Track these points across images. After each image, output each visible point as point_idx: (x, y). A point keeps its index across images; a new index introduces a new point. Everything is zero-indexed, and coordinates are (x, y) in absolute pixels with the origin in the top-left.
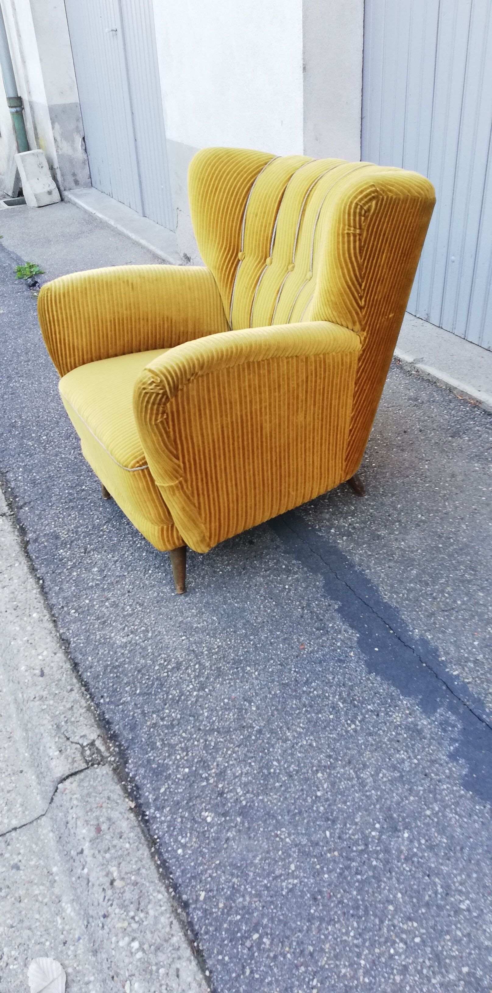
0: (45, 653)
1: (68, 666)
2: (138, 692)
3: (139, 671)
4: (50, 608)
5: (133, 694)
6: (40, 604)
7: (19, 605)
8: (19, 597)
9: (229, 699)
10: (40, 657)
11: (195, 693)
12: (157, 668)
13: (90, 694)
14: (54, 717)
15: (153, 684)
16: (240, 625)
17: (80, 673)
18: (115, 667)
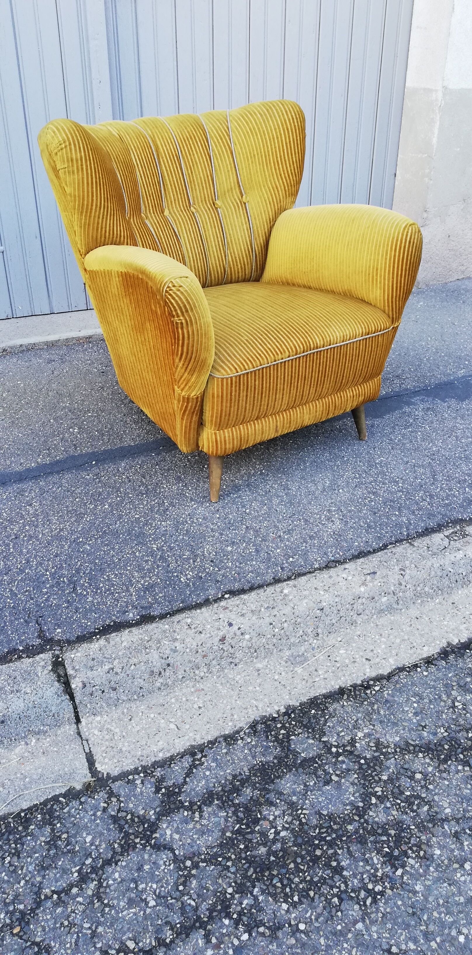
0: (344, 576)
1: (362, 560)
2: (397, 513)
3: (375, 513)
4: (277, 581)
5: (400, 516)
6: (270, 590)
7: (266, 606)
8: (254, 608)
9: (405, 470)
10: (350, 578)
11: (400, 485)
12: (373, 503)
13: (396, 542)
14: (424, 558)
15: (390, 506)
16: (331, 464)
17: (371, 550)
18: (369, 527)
